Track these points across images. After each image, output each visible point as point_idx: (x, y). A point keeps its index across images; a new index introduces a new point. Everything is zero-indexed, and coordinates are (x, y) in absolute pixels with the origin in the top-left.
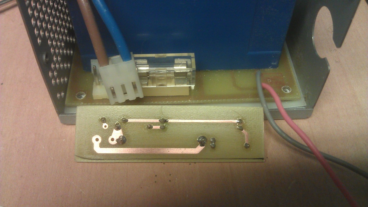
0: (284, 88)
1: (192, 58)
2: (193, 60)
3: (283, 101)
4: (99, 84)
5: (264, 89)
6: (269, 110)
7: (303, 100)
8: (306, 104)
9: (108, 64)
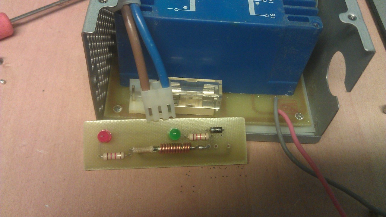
0: (297, 115)
1: (220, 84)
2: (221, 86)
3: (295, 126)
4: (135, 100)
5: (279, 114)
6: (282, 134)
7: (313, 126)
8: (315, 130)
9: (149, 89)
